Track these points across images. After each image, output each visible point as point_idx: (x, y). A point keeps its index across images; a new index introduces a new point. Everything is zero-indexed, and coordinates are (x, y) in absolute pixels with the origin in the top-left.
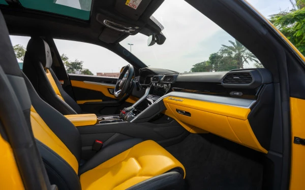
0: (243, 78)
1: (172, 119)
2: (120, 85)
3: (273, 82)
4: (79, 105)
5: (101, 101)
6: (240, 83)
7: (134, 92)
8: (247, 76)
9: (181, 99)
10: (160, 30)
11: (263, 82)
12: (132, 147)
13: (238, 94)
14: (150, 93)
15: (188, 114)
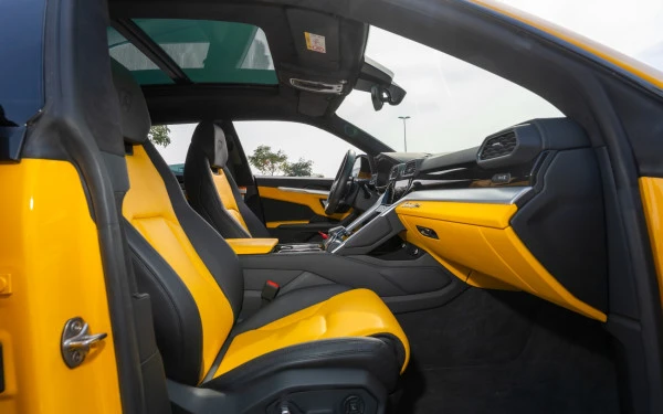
5: (307, 222)
6: (502, 153)
9: (418, 203)
11: (544, 147)
13: (504, 177)
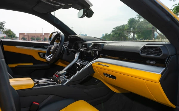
0: (155, 51)
1: (99, 81)
2: (51, 50)
3: (176, 54)
4: (11, 68)
5: (32, 64)
6: (153, 54)
7: (64, 56)
8: (158, 49)
9: (108, 65)
10: (90, 6)
12: (66, 106)
13: (152, 62)
14: (80, 58)
15: (114, 77)
